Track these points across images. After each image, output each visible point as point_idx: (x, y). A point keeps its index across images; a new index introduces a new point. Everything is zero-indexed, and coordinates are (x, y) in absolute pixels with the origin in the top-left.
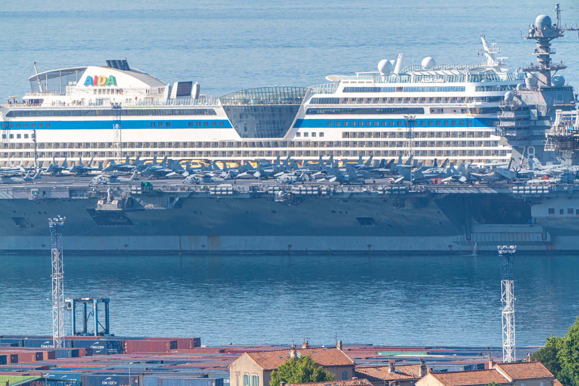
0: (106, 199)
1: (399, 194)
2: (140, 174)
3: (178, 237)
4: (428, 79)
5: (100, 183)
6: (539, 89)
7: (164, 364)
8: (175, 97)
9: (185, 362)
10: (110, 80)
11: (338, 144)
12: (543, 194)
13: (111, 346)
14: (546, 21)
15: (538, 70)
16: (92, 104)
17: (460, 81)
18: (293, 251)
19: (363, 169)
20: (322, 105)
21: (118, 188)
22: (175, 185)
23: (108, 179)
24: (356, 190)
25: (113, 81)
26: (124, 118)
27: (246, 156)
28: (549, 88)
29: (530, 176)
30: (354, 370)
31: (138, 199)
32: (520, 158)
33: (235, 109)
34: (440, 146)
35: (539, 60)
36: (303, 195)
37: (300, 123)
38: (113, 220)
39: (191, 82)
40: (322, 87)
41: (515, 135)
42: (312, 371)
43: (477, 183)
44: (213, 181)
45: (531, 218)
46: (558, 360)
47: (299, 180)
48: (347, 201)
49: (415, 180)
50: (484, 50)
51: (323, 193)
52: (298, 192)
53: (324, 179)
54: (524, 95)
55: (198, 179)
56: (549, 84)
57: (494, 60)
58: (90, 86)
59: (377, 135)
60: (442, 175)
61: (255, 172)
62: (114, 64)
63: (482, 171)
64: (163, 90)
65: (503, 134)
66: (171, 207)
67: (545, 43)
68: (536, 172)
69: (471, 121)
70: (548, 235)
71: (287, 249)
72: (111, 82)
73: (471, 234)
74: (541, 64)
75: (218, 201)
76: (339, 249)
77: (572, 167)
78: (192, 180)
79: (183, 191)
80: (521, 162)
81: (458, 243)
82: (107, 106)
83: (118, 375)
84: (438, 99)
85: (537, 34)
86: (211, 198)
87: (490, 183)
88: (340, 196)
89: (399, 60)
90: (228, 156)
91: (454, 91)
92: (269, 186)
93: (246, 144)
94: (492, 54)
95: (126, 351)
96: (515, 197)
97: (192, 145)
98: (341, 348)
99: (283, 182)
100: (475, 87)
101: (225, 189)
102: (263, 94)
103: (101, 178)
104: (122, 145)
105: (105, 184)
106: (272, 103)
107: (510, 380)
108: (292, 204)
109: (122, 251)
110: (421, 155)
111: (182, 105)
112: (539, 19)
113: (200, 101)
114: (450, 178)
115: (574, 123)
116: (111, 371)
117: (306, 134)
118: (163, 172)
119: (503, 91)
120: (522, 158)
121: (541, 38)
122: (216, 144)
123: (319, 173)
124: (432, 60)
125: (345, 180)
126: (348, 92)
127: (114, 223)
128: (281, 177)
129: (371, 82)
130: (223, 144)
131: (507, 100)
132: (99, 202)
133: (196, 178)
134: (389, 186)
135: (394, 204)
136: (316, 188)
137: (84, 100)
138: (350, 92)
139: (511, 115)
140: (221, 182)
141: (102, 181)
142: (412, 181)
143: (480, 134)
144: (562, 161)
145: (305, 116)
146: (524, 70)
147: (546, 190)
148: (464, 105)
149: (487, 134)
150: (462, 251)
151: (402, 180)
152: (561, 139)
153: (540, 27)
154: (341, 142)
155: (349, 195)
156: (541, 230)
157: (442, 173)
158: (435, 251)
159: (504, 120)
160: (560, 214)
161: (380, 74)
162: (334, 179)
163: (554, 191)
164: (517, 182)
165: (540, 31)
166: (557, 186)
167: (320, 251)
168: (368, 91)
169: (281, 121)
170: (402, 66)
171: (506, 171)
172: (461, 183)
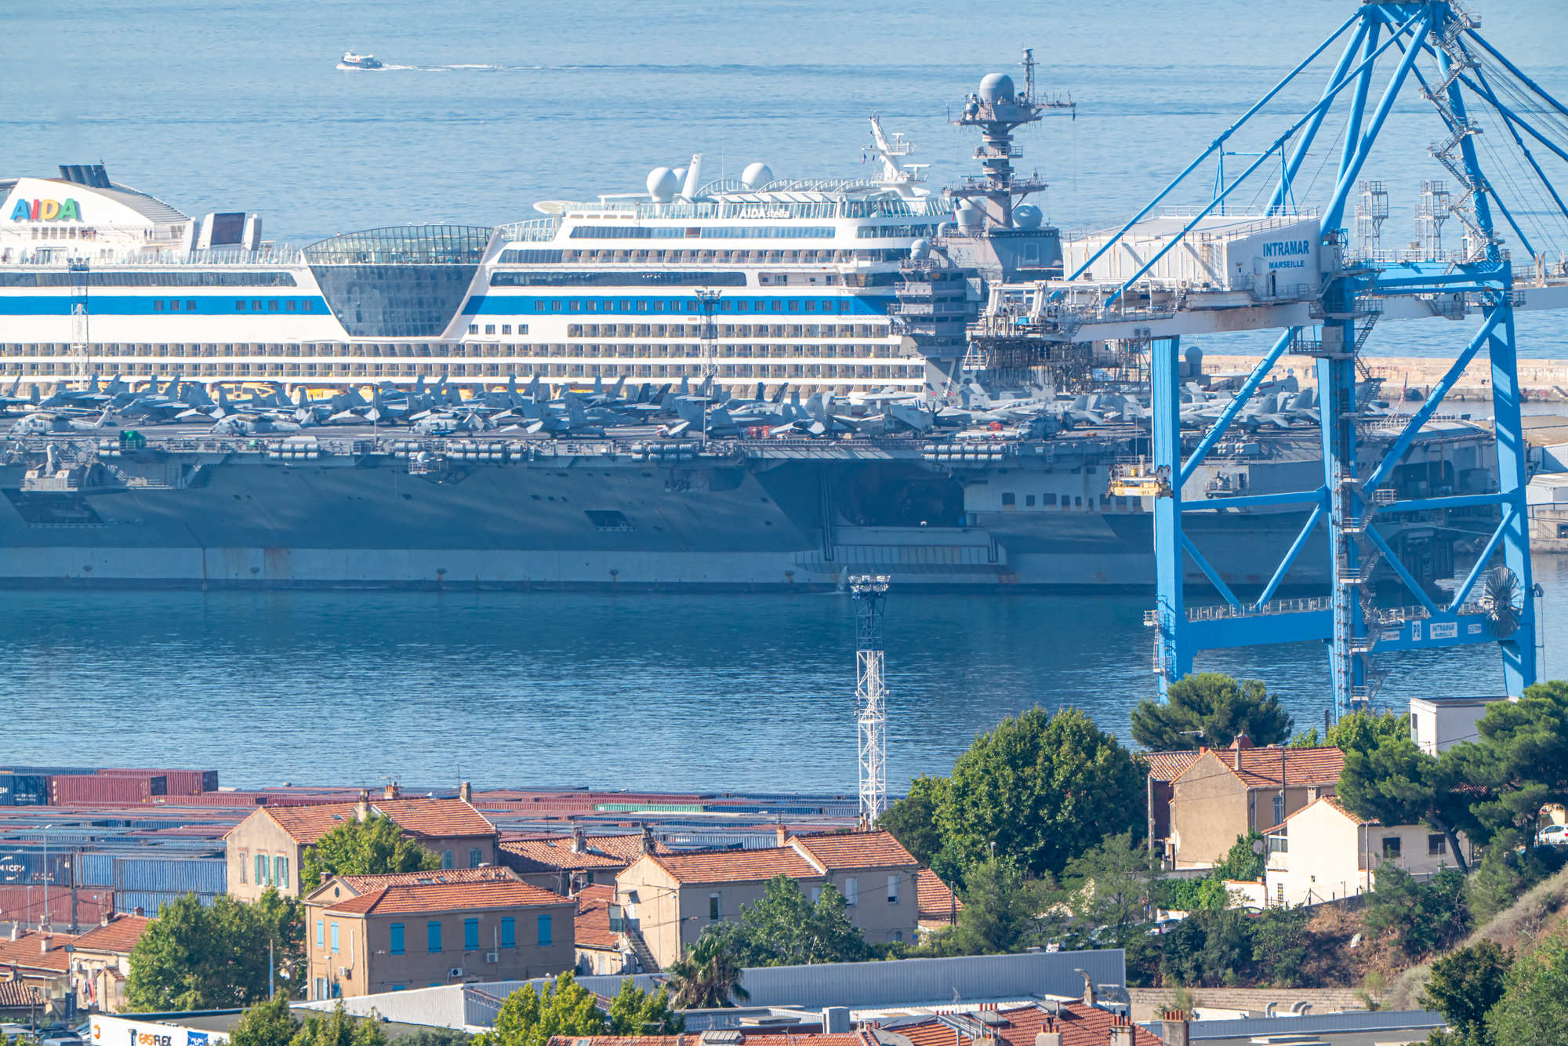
0: (44, 467)
1: (678, 460)
2: (120, 414)
3: (200, 550)
4: (755, 210)
5: (32, 431)
6: (985, 235)
7: (131, 828)
8: (208, 246)
9: (178, 824)
10: (68, 209)
11: (559, 350)
12: (990, 461)
13: (22, 786)
14: (1003, 87)
15: (983, 193)
16: (27, 260)
17: (825, 216)
18: (449, 583)
19: (602, 405)
20: (525, 265)
21: (71, 444)
22: (194, 437)
23: (49, 424)
24: (585, 451)
25: (73, 209)
26: (95, 291)
27: (359, 374)
28: (1007, 233)
29: (961, 422)
30: (495, 846)
31: (112, 468)
32: (944, 384)
33: (337, 272)
34: (780, 356)
35: (986, 171)
36: (471, 461)
37: (477, 305)
38: (58, 513)
39: (243, 215)
40: (527, 225)
41: (932, 333)
42: (393, 848)
43: (848, 436)
44: (275, 430)
45: (963, 513)
46: (935, 826)
47: (461, 427)
48: (565, 475)
49: (714, 429)
50: (877, 149)
51: (514, 456)
52: (461, 455)
53: (515, 427)
54: (953, 246)
55: (242, 425)
56: (1008, 223)
57: (898, 169)
58: (24, 222)
59: (644, 330)
60: (773, 420)
61: (369, 410)
62: (74, 174)
63: (859, 412)
64: (181, 230)
65: (907, 331)
66: (184, 486)
67: (999, 133)
68: (976, 415)
69: (847, 302)
70: (1002, 551)
71: (434, 577)
72: (67, 213)
73: (835, 548)
74: (990, 180)
75: (287, 473)
76: (549, 579)
77: (1053, 404)
78: (231, 427)
79: (210, 451)
80: (946, 391)
81: (805, 566)
82: (59, 265)
83: (28, 852)
84: (778, 255)
85: (982, 114)
86: (274, 465)
87: (877, 437)
88: (548, 465)
89: (693, 169)
90: (321, 375)
91: (811, 236)
92: (396, 441)
93: (359, 350)
94: (894, 157)
95: (55, 799)
96: (930, 467)
97: (243, 349)
98: (469, 798)
99: (427, 432)
100: (856, 228)
101: (302, 446)
102: (398, 241)
103: (33, 421)
104: (92, 349)
105: (42, 434)
106: (416, 262)
107: (823, 872)
108: (446, 480)
109: (79, 580)
110: (739, 376)
111: (222, 264)
112: (987, 81)
113: (261, 256)
114: (790, 426)
115: (1030, 309)
116: (15, 843)
117: (490, 329)
118: (171, 408)
119: (909, 239)
120: (949, 382)
121: (990, 123)
122: (294, 349)
123: (508, 413)
124: (766, 169)
125: (560, 428)
126: (580, 237)
127: (62, 520)
128: (423, 422)
129: (631, 217)
130: (311, 349)
131: (915, 258)
132: (29, 475)
133: (240, 422)
134: (657, 443)
135: (667, 482)
136: (499, 447)
137: (11, 252)
138: (586, 236)
139: (925, 289)
140: (292, 432)
141: (35, 428)
142: (707, 432)
143: (866, 330)
144: (1035, 391)
145: (487, 289)
146: (954, 193)
147: (997, 453)
148: (832, 267)
149: (882, 331)
150: (815, 584)
151: (685, 430)
152: (1001, 345)
153: (990, 100)
154: (564, 346)
155: (569, 461)
156: (986, 539)
157: (773, 414)
158: (757, 585)
159: (910, 300)
160: (1028, 504)
161: (650, 198)
162: (539, 425)
163: (1014, 456)
164: (934, 435)
165: (988, 107)
166: (1021, 444)
167: (508, 582)
168: (626, 237)
169: (435, 300)
170: (700, 182)
171: (910, 412)
172: (813, 436)
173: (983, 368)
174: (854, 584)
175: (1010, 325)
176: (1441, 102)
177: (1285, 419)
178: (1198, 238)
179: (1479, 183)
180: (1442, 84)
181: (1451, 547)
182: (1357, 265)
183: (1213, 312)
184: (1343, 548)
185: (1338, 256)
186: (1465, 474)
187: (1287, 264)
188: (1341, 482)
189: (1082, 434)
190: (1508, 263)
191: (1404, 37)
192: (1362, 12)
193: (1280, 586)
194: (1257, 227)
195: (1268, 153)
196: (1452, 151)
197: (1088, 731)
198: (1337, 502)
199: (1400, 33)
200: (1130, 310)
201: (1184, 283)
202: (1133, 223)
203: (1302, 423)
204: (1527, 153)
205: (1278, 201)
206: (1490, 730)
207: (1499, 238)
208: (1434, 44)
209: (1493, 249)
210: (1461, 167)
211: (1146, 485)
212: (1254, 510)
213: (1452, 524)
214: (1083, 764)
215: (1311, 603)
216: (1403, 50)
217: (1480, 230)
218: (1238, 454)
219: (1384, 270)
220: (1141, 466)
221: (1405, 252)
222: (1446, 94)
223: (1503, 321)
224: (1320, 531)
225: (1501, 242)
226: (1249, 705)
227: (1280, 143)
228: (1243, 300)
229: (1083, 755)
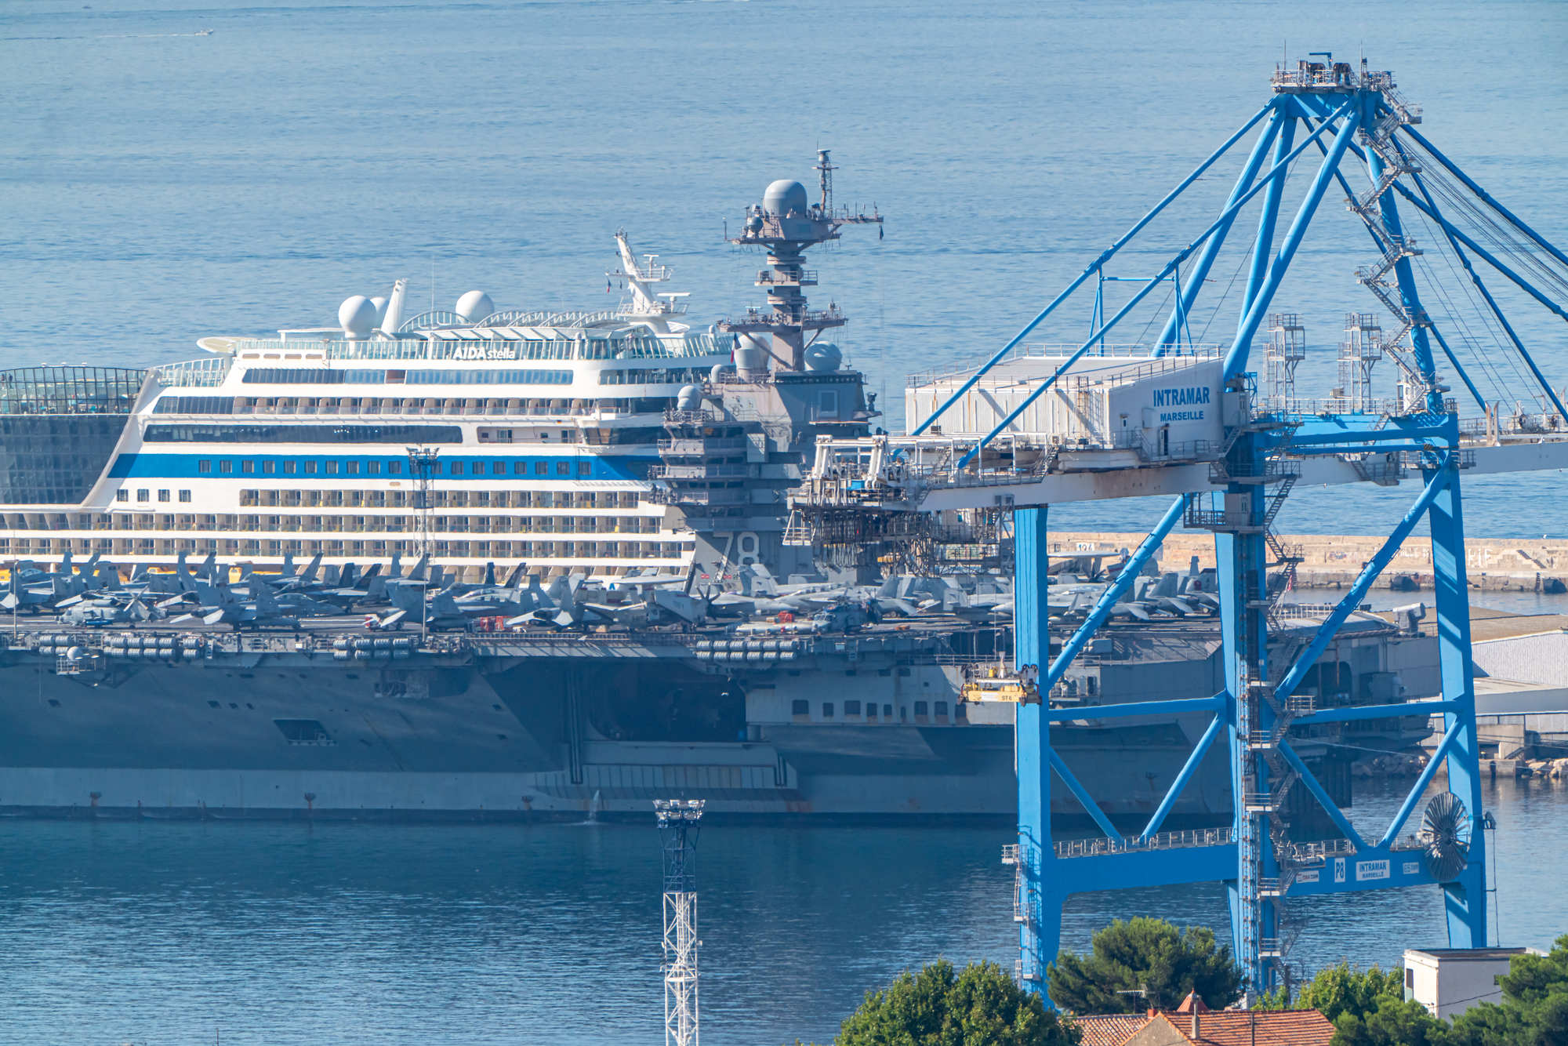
1: (392, 659)
4: (473, 348)
6: (771, 380)
11: (229, 522)
12: (778, 660)
14: (793, 197)
15: (768, 328)
17: (560, 357)
18: (105, 809)
19: (295, 591)
20: (187, 416)
24: (276, 647)
28: (798, 378)
29: (742, 612)
32: (719, 565)
34: (503, 530)
35: (771, 300)
36: (133, 658)
37: (127, 466)
40: (188, 366)
41: (704, 502)
43: (602, 629)
45: (745, 725)
47: (121, 617)
48: (250, 676)
49: (436, 620)
50: (625, 275)
51: (187, 652)
52: (121, 651)
53: (189, 616)
54: (730, 395)
56: (799, 365)
57: (651, 299)
59: (335, 498)
60: (508, 609)
61: (5, 595)
63: (615, 598)
65: (673, 499)
67: (789, 255)
68: (761, 603)
69: (588, 464)
70: (792, 773)
71: (86, 802)
73: (584, 768)
74: (776, 311)
76: (229, 804)
77: (856, 589)
80: (721, 574)
81: (547, 790)
84: (501, 405)
85: (767, 230)
87: (637, 629)
88: (230, 664)
89: (395, 298)
91: (542, 382)
92: (40, 634)
94: (645, 284)
96: (704, 667)
99: (79, 622)
100: (598, 372)
102: (30, 386)
106: (52, 411)
108: (102, 682)
110: (453, 554)
112: (773, 190)
114: (529, 616)
115: (865, 471)
117: (143, 495)
119: (675, 385)
120: (724, 563)
121: (778, 241)
123: (178, 599)
124: (485, 299)
125: (246, 618)
126: (256, 381)
128: (74, 609)
129: (319, 357)
131: (684, 409)
134: (366, 637)
135: (377, 685)
136: (169, 641)
138: (263, 381)
139: (696, 448)
142: (428, 624)
143: (610, 499)
144: (832, 574)
145: (141, 446)
146: (733, 328)
147: (787, 650)
148: (568, 420)
149: (631, 499)
150: (557, 812)
151: (399, 621)
152: (828, 515)
153: (777, 214)
154: (235, 517)
155: (257, 659)
156: (773, 759)
157: (508, 602)
158: (488, 812)
159: (677, 461)
160: (825, 715)
161: (343, 334)
162: (218, 615)
163: (810, 654)
164: (708, 628)
165: (775, 222)
166: (818, 639)
167: (180, 809)
168: (312, 381)
169: (75, 459)
170: (403, 314)
171: (679, 599)
172: (560, 629)
173: (808, 543)
174: (661, 809)
175: (841, 490)
176: (1371, 216)
177: (1145, 609)
178: (1073, 383)
179: (1418, 317)
180: (1373, 193)
181: (1349, 769)
182: (1267, 417)
183: (1091, 475)
184: (1251, 768)
185: (1245, 405)
186: (1367, 677)
187: (1182, 416)
188: (1247, 686)
189: (891, 627)
190: (1454, 416)
191: (1325, 136)
192: (1274, 103)
193: (1169, 816)
194: (1145, 370)
195: (1159, 279)
196: (1383, 277)
197: (1007, 988)
198: (1242, 711)
199: (1321, 130)
200: (989, 472)
201: (1055, 439)
202: (993, 364)
203: (1164, 614)
204: (1477, 280)
205: (1170, 338)
206: (1516, 989)
207: (1443, 383)
208: (1364, 143)
209: (1436, 397)
210: (1396, 297)
211: (1007, 688)
212: (1106, 722)
213: (1351, 740)
214: (999, 1031)
215: (1208, 836)
216: (1325, 152)
217: (1419, 374)
218: (1087, 652)
219: (1302, 424)
220: (1002, 665)
221: (1325, 401)
222: (1378, 206)
223: (1447, 487)
224: (1219, 749)
225: (1446, 389)
226: (1194, 958)
227: (1173, 266)
228: (1128, 460)
229: (999, 1019)
